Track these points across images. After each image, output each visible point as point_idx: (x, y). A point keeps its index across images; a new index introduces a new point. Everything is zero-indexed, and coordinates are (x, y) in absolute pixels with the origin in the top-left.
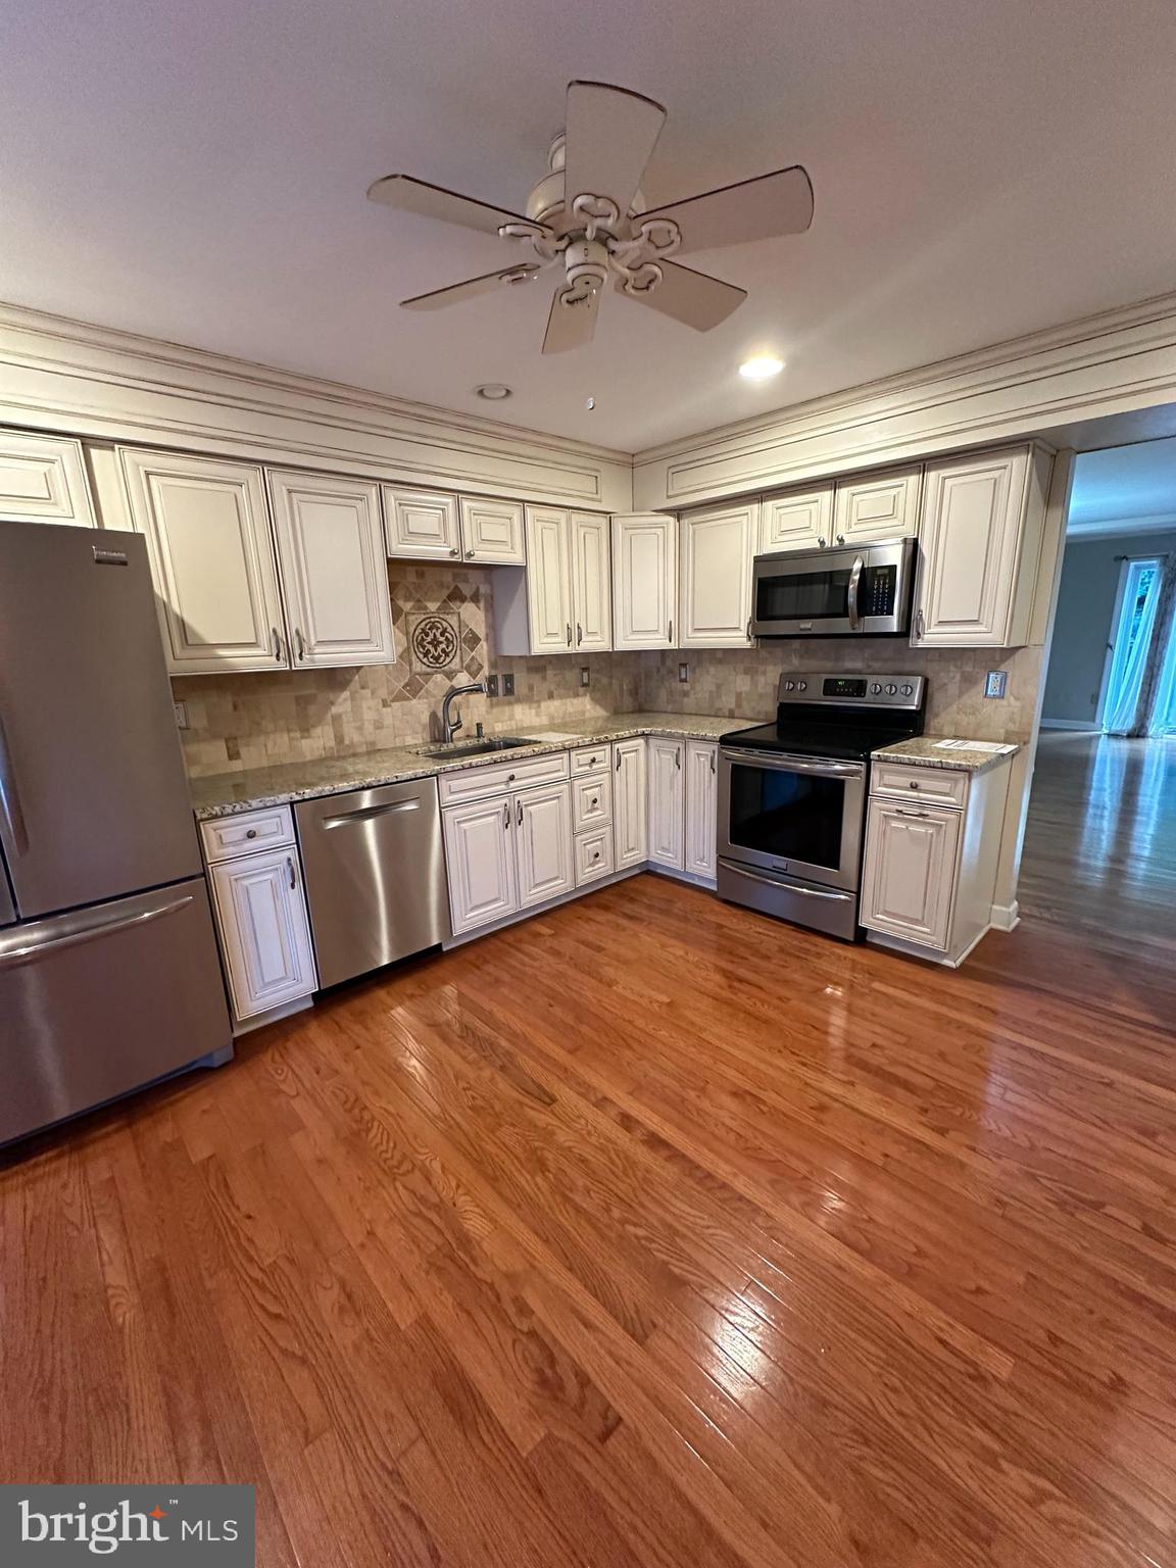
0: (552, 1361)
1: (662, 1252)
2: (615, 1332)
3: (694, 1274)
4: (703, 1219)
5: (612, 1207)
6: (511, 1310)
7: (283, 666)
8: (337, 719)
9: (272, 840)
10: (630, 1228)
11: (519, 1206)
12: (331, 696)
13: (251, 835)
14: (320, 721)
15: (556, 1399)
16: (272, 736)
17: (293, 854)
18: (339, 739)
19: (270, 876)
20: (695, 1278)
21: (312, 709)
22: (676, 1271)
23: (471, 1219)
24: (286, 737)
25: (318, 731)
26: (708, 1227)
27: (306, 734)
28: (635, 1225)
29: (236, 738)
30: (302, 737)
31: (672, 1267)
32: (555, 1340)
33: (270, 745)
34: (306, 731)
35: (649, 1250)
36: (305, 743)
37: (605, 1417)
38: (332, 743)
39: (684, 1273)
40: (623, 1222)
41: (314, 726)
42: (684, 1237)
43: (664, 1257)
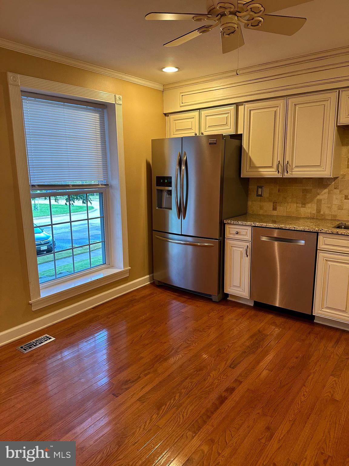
0: (133, 382)
1: (170, 403)
2: (141, 394)
3: (163, 412)
4: (186, 415)
5: (186, 390)
6: (146, 372)
7: (280, 176)
8: (319, 201)
9: (244, 237)
10: (178, 394)
11: (181, 368)
12: (318, 191)
13: (237, 233)
14: (311, 201)
15: (123, 384)
16: (289, 204)
17: (249, 244)
18: (319, 211)
19: (241, 249)
20: (161, 413)
21: (308, 196)
22: (163, 408)
23: (173, 359)
24: (295, 205)
25: (309, 205)
26: (183, 416)
27: (304, 206)
28: (180, 396)
29: (276, 202)
30: (302, 207)
31: (164, 406)
32: (138, 382)
33: (288, 207)
34: (304, 204)
35: (170, 399)
36: (302, 210)
37: (118, 394)
38: (315, 212)
39: (162, 410)
40: (181, 393)
41: (308, 203)
42: (177, 409)
43: (168, 404)
